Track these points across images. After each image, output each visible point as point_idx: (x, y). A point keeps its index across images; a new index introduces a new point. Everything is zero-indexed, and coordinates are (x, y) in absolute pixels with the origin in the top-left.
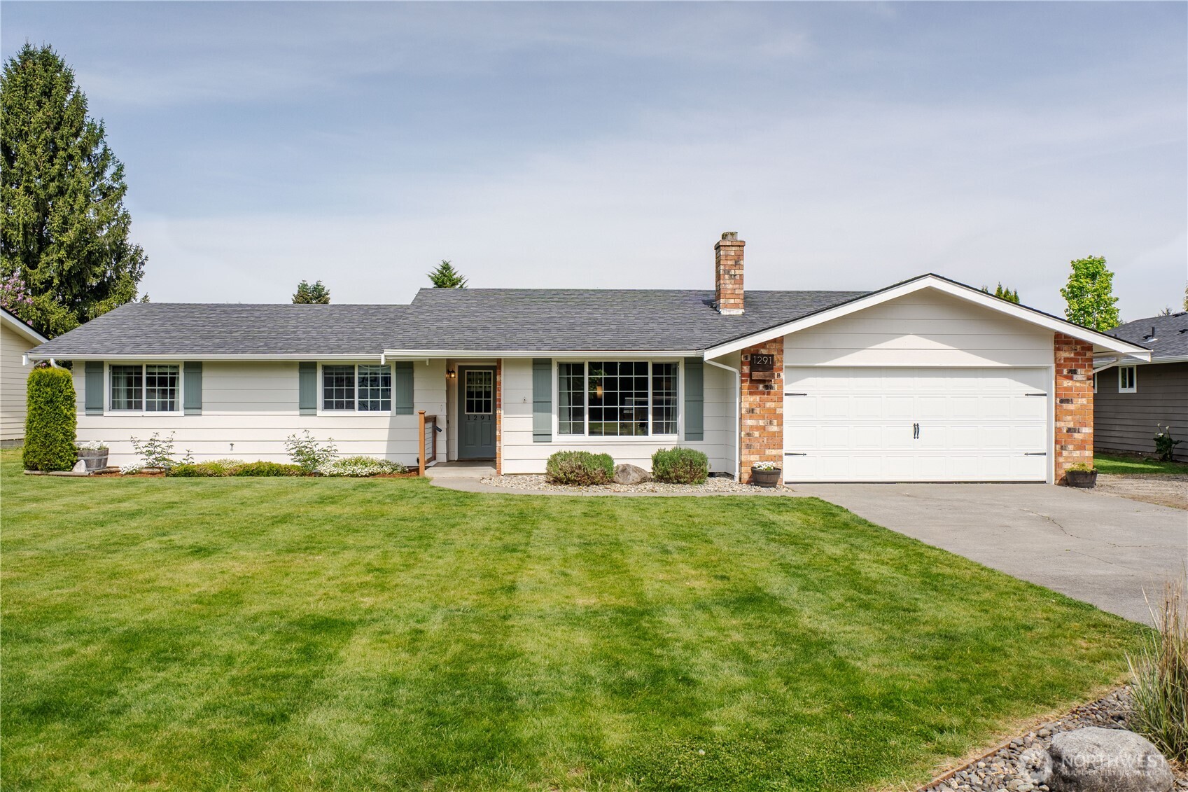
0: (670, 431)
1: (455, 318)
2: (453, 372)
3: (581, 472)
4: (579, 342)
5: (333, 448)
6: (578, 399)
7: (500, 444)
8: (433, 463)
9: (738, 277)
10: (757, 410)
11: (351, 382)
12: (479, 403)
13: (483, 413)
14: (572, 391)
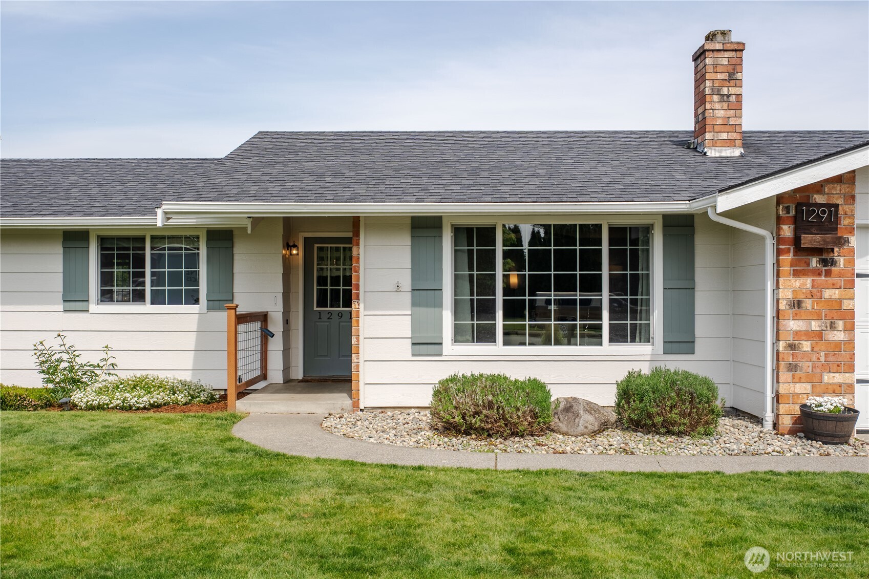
0: (638, 339)
1: (296, 162)
2: (295, 246)
3: (493, 413)
4: (489, 190)
5: (109, 362)
6: (486, 286)
7: (358, 357)
8: (260, 385)
9: (733, 99)
10: (808, 304)
11: (139, 262)
12: (335, 293)
13: (341, 309)
14: (475, 273)
